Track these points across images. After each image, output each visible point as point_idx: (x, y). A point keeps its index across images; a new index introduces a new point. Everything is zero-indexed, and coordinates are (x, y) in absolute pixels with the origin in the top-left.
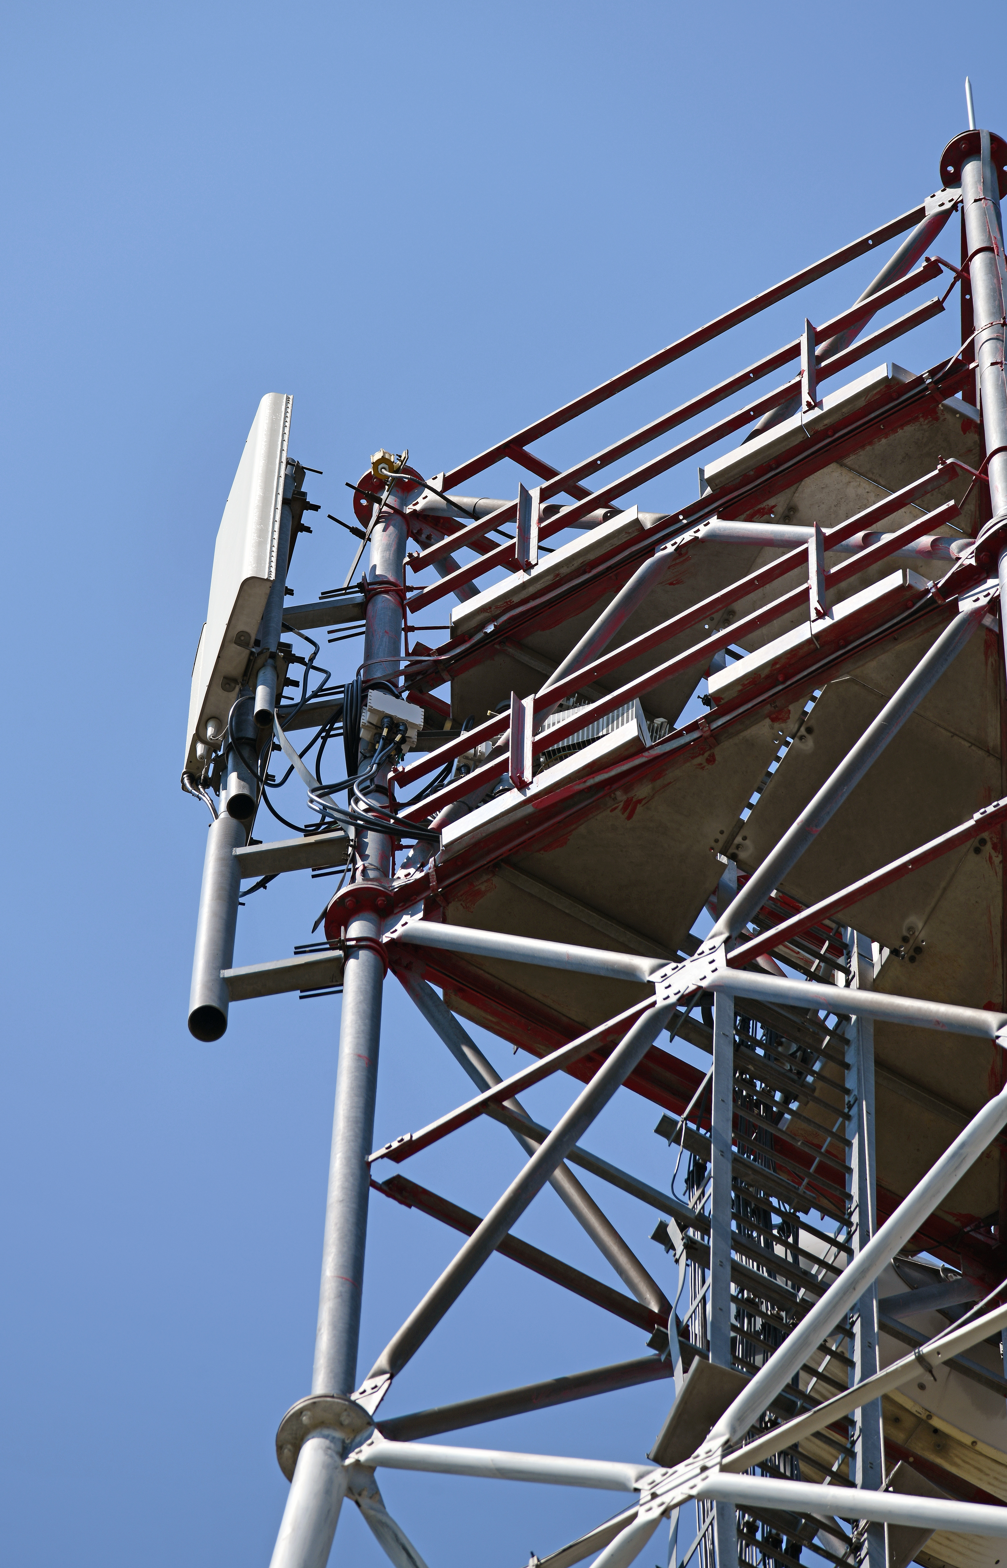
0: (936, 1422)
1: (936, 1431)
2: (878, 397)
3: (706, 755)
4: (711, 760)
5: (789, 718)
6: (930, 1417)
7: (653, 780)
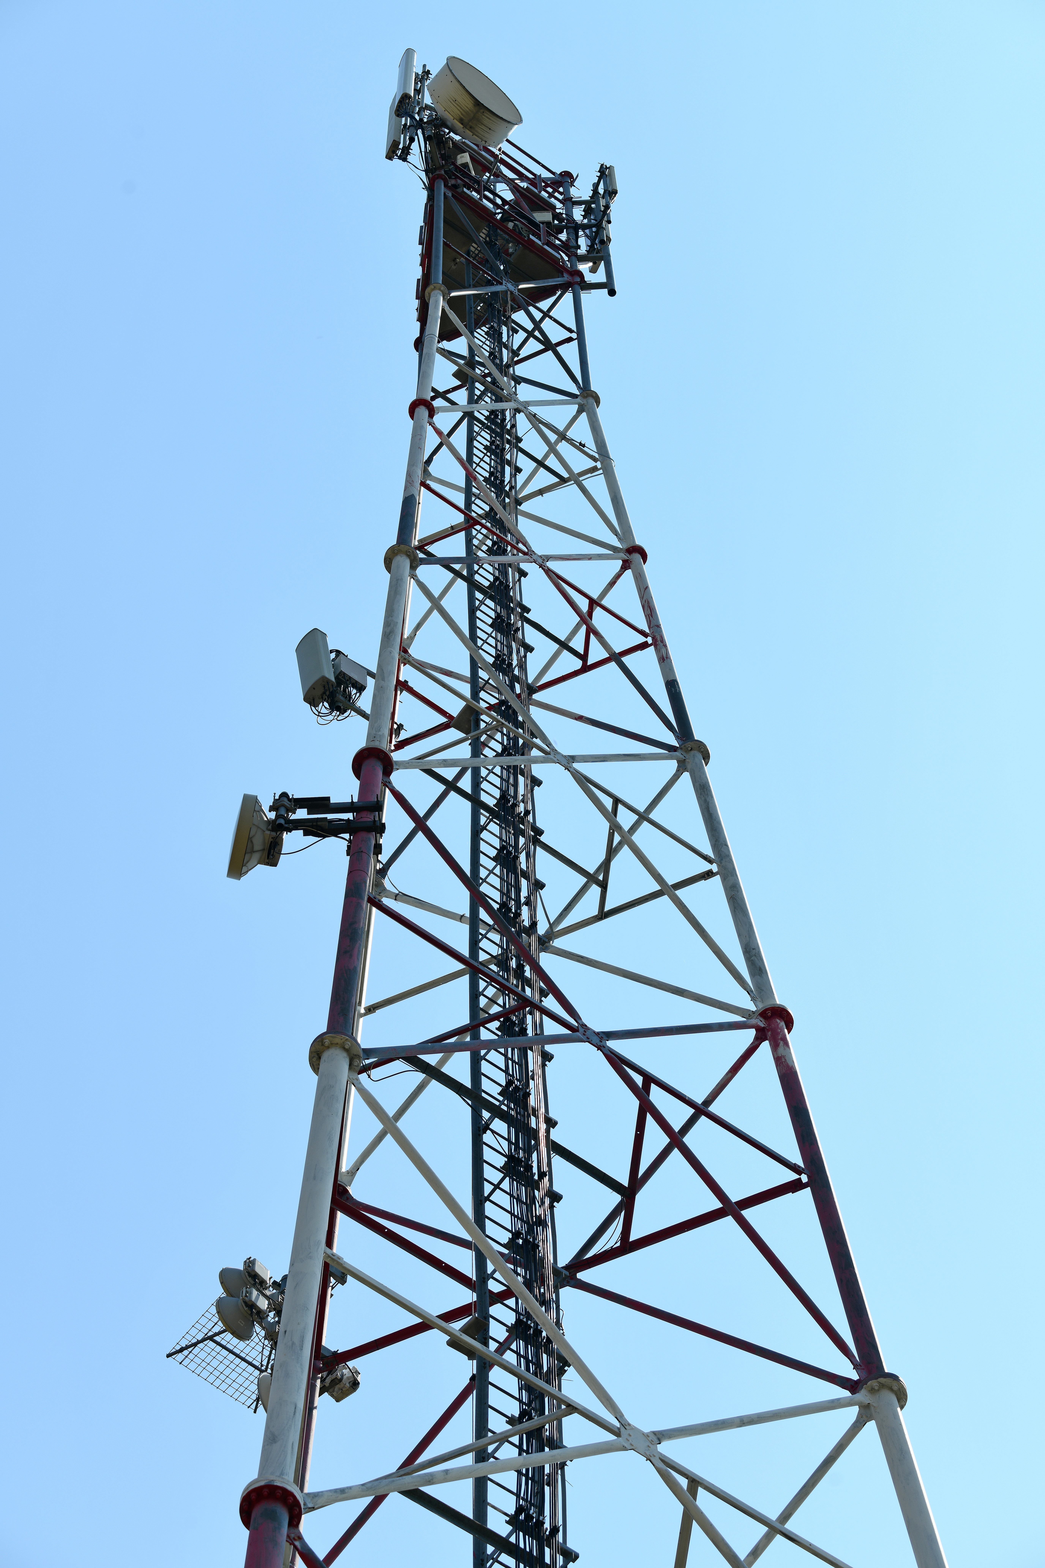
0: (462, 126)
1: (462, 124)
6: (463, 128)
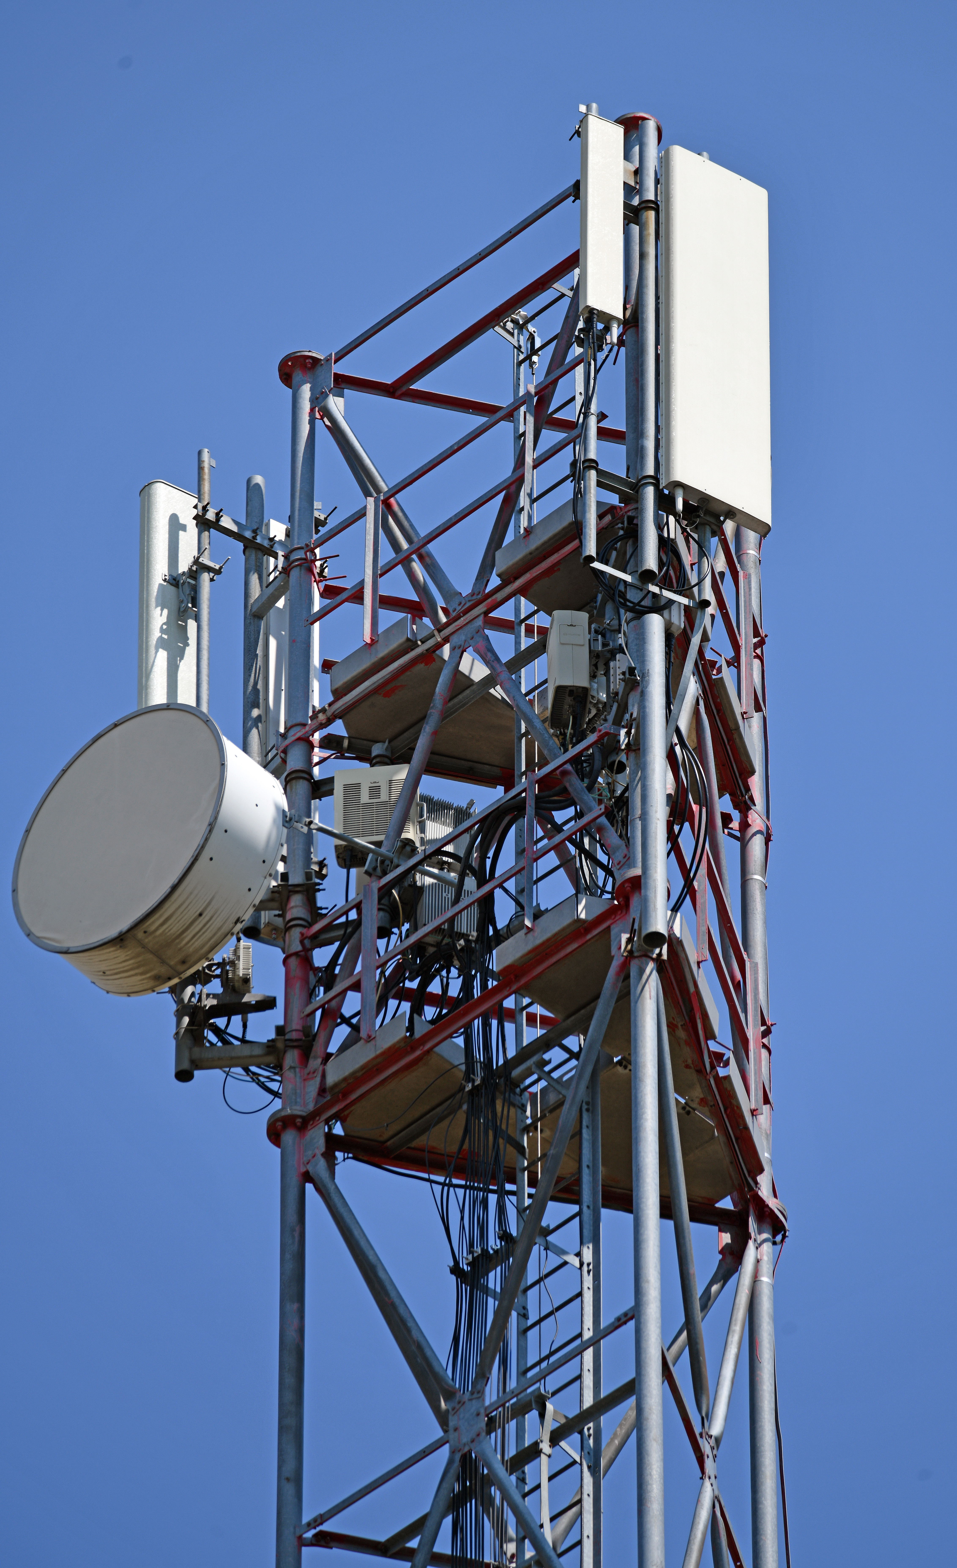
2: (744, 766)
3: (692, 1066)
4: (687, 1067)
5: (700, 1105)
7: (686, 1041)
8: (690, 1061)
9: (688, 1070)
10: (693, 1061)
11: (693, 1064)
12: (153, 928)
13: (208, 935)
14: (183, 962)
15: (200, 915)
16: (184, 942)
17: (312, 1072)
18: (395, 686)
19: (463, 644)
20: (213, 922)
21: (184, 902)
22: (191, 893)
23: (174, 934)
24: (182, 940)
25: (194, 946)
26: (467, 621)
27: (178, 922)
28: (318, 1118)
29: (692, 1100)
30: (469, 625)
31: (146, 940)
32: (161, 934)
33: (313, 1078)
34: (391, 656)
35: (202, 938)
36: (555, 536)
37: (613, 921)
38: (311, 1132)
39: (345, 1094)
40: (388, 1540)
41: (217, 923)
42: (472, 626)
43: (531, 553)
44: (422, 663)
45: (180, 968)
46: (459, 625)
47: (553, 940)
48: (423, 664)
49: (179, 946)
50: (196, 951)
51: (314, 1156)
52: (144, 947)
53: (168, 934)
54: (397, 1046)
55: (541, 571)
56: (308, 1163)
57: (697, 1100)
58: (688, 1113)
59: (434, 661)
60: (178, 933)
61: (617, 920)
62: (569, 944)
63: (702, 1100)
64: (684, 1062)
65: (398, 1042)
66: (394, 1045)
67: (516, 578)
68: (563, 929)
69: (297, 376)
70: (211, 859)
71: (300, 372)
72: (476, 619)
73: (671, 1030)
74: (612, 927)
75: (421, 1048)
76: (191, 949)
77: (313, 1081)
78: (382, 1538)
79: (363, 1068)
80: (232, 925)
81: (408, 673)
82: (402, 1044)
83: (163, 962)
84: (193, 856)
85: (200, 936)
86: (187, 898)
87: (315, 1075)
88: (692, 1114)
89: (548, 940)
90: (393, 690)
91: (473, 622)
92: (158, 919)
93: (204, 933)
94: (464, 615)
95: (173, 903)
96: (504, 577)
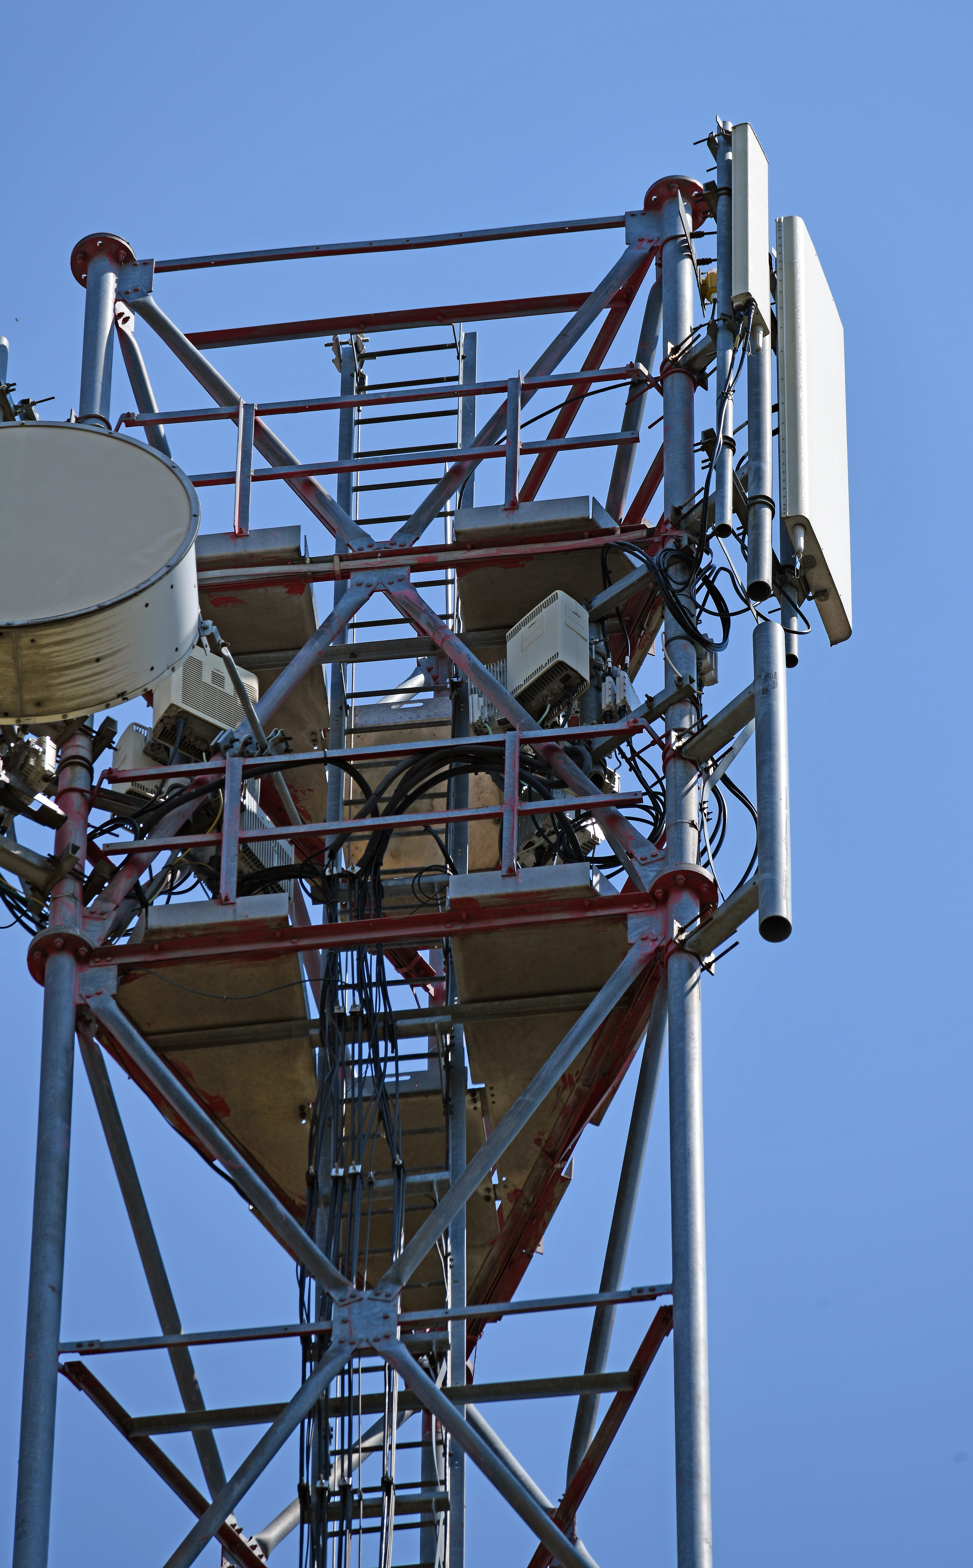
4: (538, 1141)
5: (508, 1198)
8: (545, 1137)
9: (534, 1145)
10: (550, 1137)
11: (546, 1142)
12: (45, 641)
13: (87, 689)
14: (39, 704)
15: (98, 660)
16: (59, 680)
17: (99, 912)
18: (235, 597)
19: (375, 585)
20: (102, 678)
21: (94, 633)
22: (108, 628)
23: (58, 664)
24: (60, 677)
25: (65, 692)
26: (385, 565)
27: (73, 652)
28: (109, 959)
29: (505, 1186)
30: (385, 571)
31: (25, 652)
32: (45, 655)
33: (98, 919)
34: (263, 558)
35: (79, 688)
36: (556, 523)
37: (633, 910)
38: (94, 970)
39: (164, 947)
40: (140, 1419)
41: (104, 681)
42: (391, 572)
43: (513, 528)
44: (286, 586)
45: (30, 709)
46: (370, 564)
47: (544, 896)
48: (287, 590)
49: (50, 682)
50: (61, 700)
51: (99, 994)
52: (16, 657)
53: (52, 660)
54: (266, 924)
55: (513, 554)
56: (88, 997)
57: (511, 1189)
58: (488, 1199)
59: (301, 593)
60: (63, 665)
61: (640, 912)
62: (556, 911)
63: (516, 1191)
64: (539, 1133)
65: (272, 919)
66: (265, 920)
67: (474, 547)
68: (567, 890)
69: (102, 261)
70: (147, 605)
71: (107, 258)
72: (398, 568)
73: (562, 1085)
74: (629, 916)
75: (294, 940)
76: (59, 694)
77: (100, 922)
78: (134, 1413)
79: (207, 927)
80: (114, 695)
81: (261, 590)
82: (274, 925)
83: (19, 690)
84: (137, 587)
85: (79, 685)
86: (100, 631)
87: (105, 917)
88: (490, 1203)
89: (539, 893)
90: (228, 600)
91: (392, 569)
92: (58, 634)
93: (84, 684)
94: (381, 557)
95: (86, 626)
96: (461, 539)
